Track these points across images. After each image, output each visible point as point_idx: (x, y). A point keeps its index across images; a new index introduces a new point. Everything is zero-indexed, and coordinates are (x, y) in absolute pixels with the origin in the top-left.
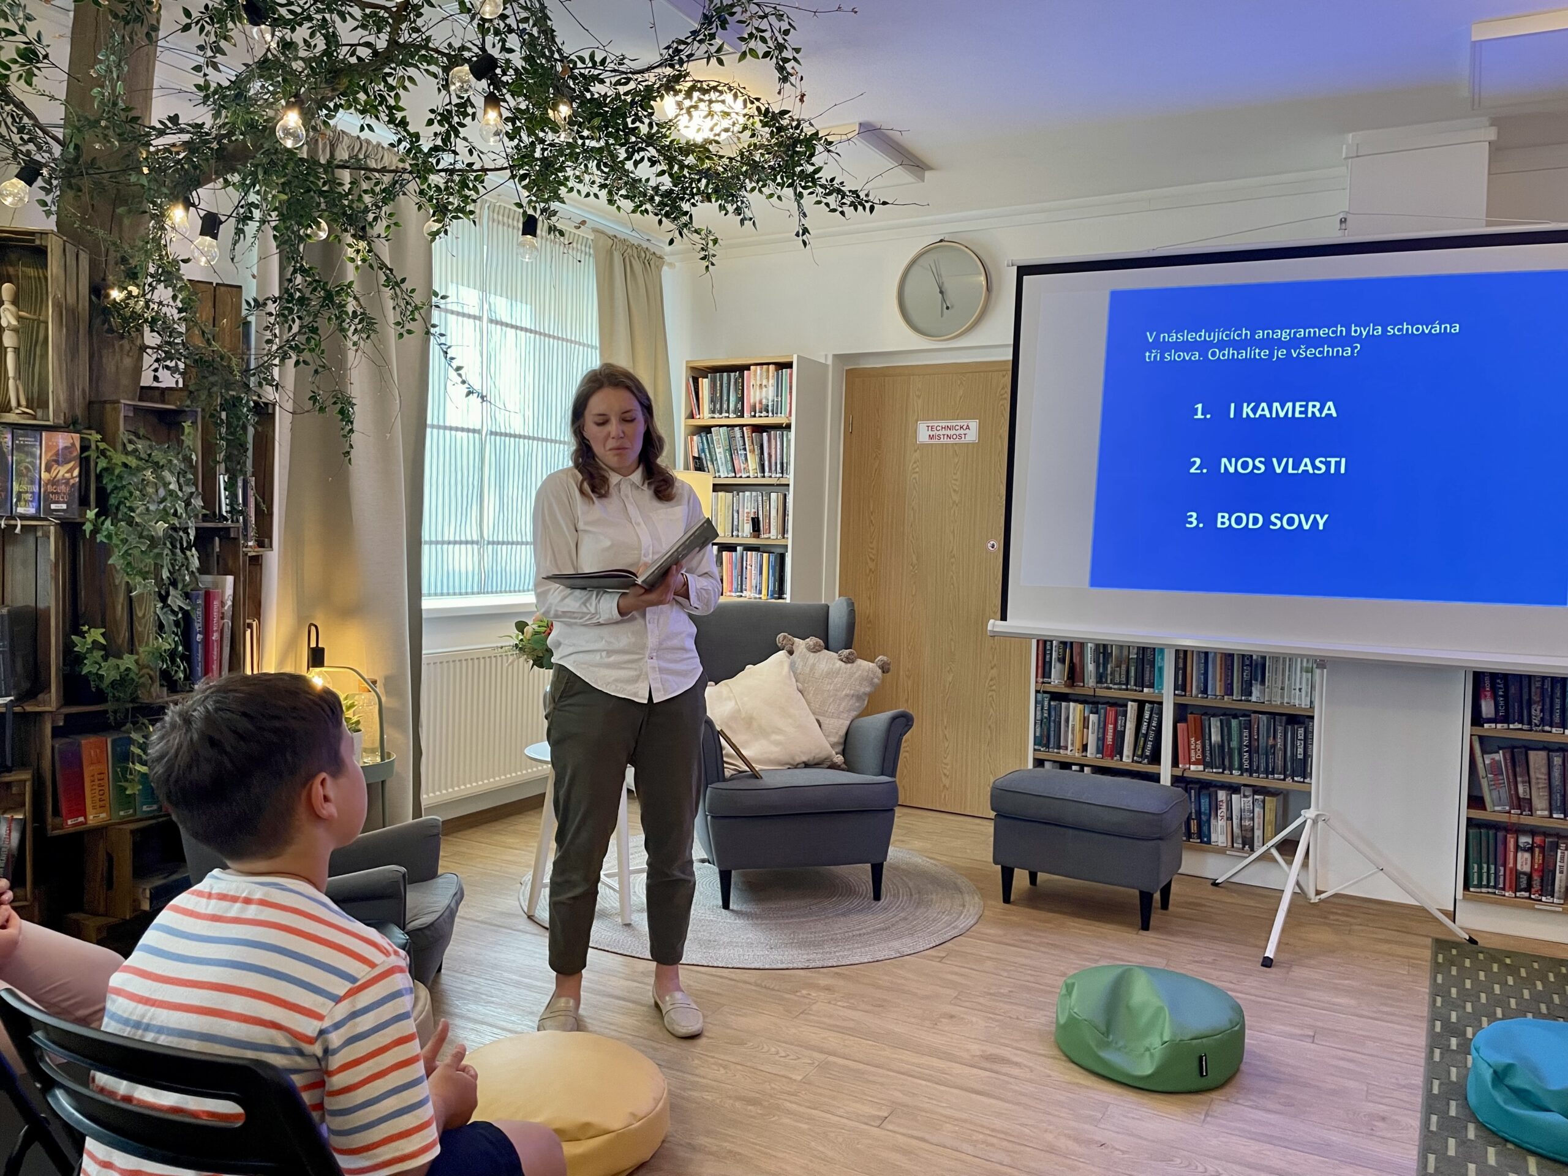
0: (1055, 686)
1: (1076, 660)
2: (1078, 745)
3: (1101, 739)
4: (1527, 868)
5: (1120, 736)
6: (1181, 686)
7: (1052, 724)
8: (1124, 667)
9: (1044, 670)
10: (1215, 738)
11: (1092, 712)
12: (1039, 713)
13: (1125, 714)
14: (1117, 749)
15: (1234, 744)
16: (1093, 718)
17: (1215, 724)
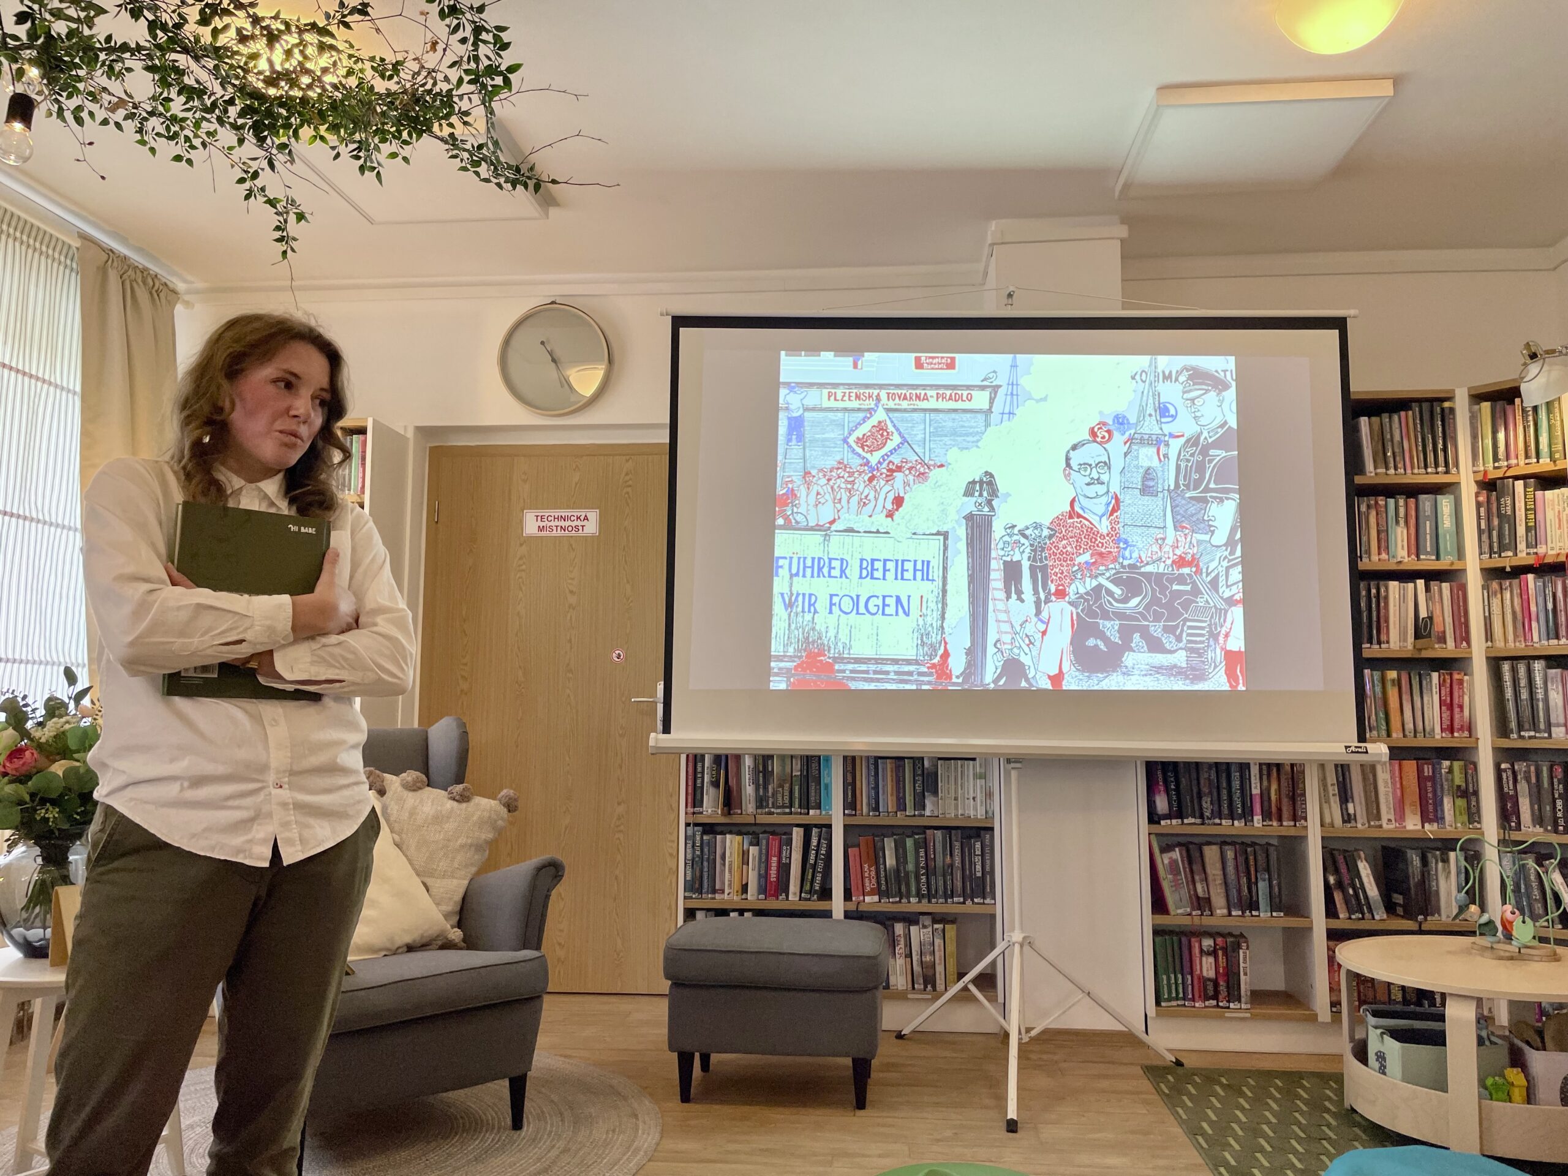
0: (709, 817)
1: (732, 782)
2: (737, 886)
3: (764, 876)
4: (1211, 974)
5: (784, 869)
6: (851, 804)
7: (705, 864)
8: (787, 786)
9: (695, 798)
10: (890, 861)
11: (751, 844)
12: (689, 851)
13: (789, 843)
14: (782, 886)
15: (911, 867)
16: (754, 851)
17: (889, 844)
